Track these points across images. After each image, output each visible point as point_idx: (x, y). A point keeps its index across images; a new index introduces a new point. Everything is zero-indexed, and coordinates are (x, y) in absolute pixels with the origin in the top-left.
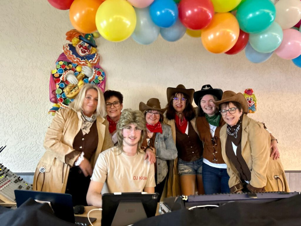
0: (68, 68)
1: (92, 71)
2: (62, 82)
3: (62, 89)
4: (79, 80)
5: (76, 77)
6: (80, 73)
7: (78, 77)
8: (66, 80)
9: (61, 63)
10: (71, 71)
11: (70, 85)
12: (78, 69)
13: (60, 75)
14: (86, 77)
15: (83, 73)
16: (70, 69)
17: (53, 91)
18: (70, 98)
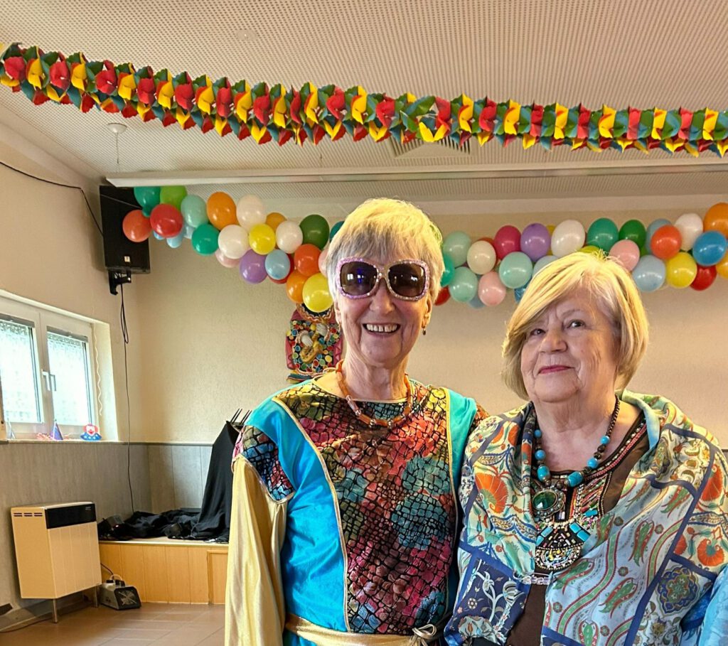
0: (302, 328)
1: (326, 327)
2: (298, 344)
4: (314, 341)
9: (295, 322)
11: (306, 348)
14: (321, 336)
15: (317, 332)
16: (304, 329)
17: (290, 357)
18: (306, 363)
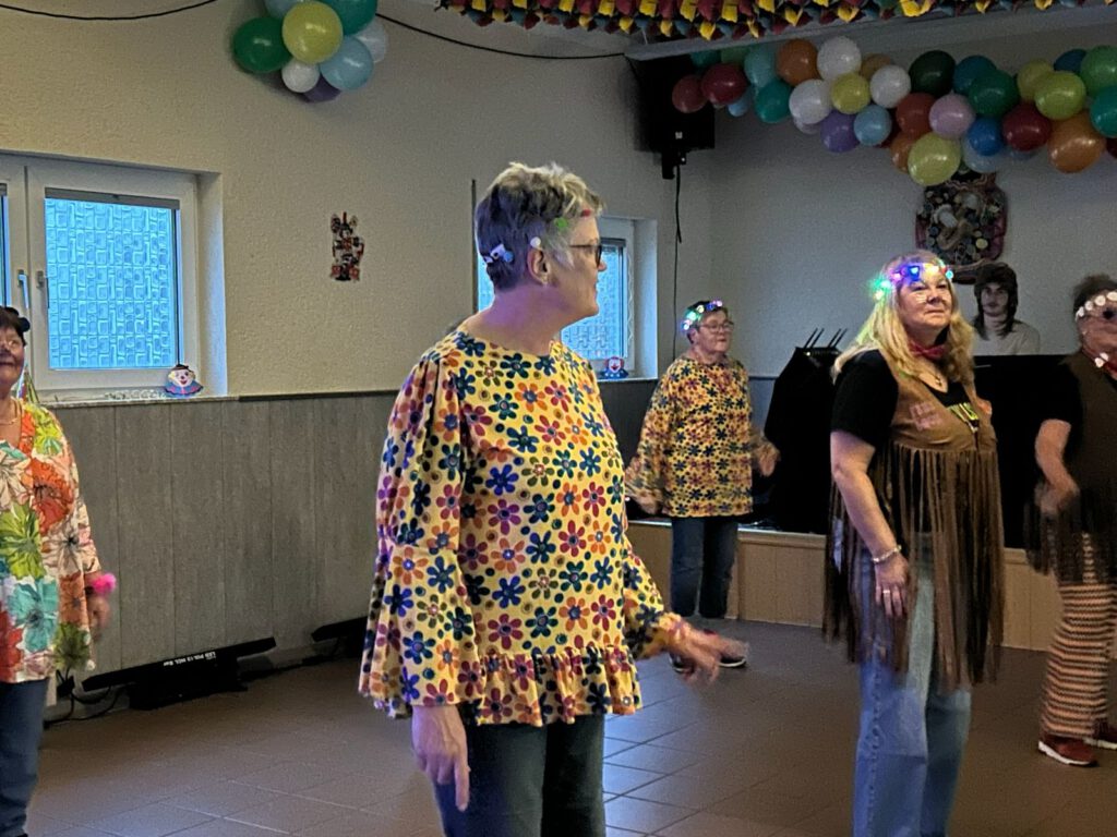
1: (979, 197)
2: (934, 225)
3: (935, 236)
4: (959, 219)
5: (954, 215)
6: (960, 204)
7: (957, 214)
8: (940, 222)
9: (929, 194)
10: (948, 206)
11: (946, 230)
12: (958, 199)
14: (971, 211)
15: (965, 205)
17: (920, 244)
18: (947, 251)
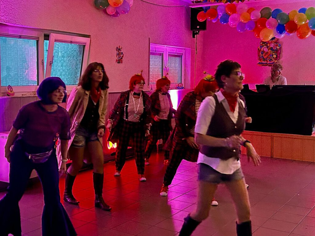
0: (264, 45)
1: (274, 44)
2: (262, 51)
7: (268, 48)
9: (261, 43)
12: (268, 45)
13: (261, 49)
14: (272, 48)
17: (259, 56)
18: (265, 58)
